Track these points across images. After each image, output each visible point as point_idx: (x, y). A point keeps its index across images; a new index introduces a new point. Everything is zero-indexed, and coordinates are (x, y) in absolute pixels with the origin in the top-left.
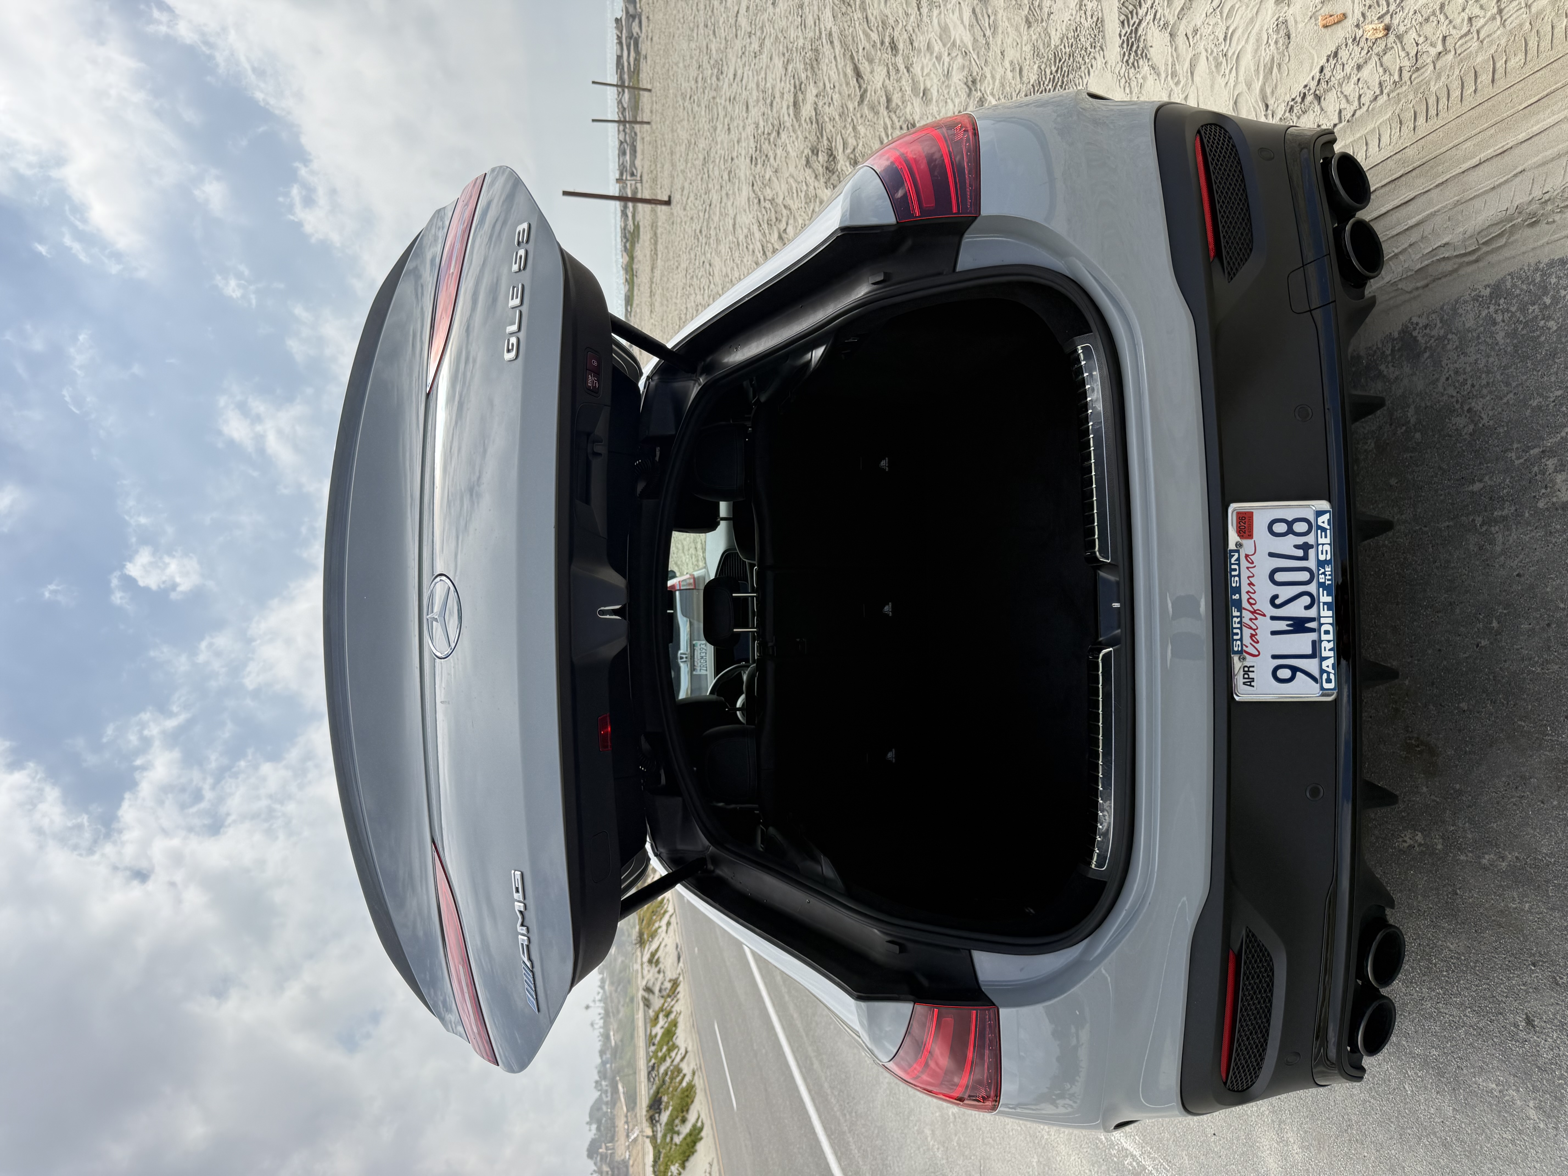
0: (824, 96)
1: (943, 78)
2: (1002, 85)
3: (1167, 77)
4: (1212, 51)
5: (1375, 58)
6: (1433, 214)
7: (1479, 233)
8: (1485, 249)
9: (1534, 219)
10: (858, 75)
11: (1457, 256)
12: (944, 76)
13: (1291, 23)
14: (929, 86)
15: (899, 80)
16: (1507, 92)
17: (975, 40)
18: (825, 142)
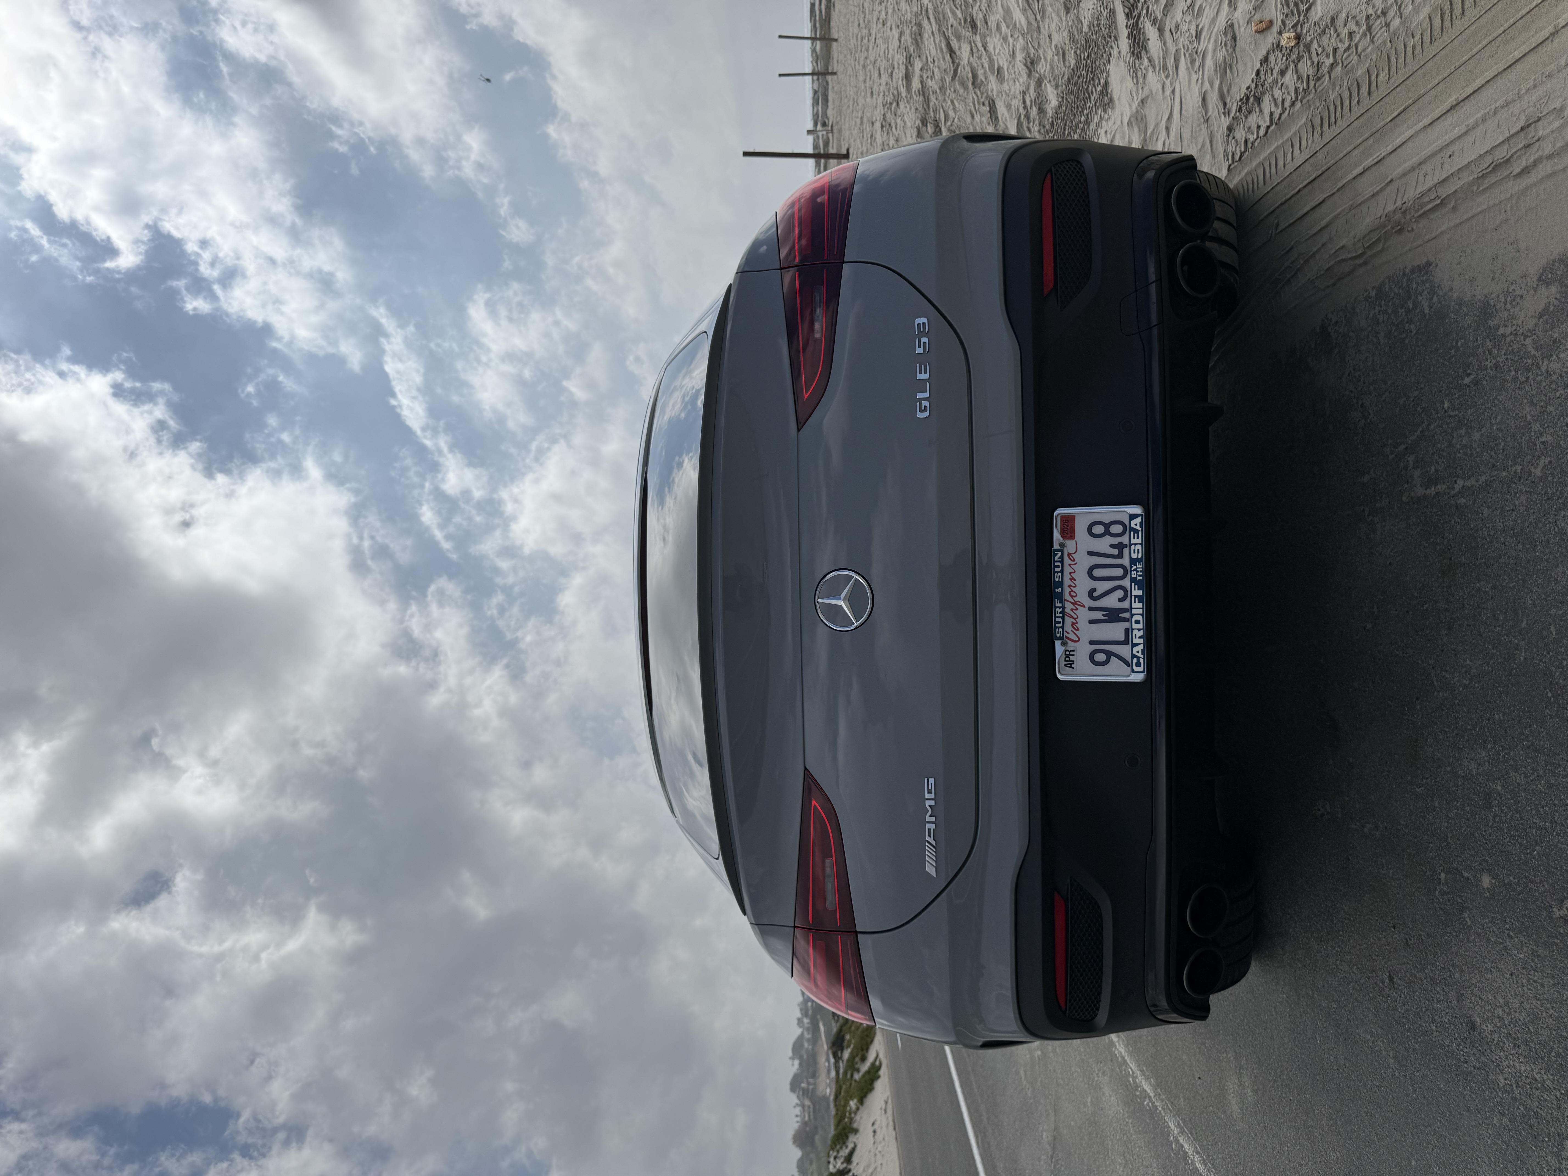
0: (927, 70)
1: (1009, 59)
2: (1052, 68)
3: (1160, 70)
4: (1188, 48)
5: (1292, 66)
6: (1336, 217)
7: (1364, 237)
8: (1370, 253)
9: (1399, 227)
10: (951, 51)
11: (1351, 258)
12: (1010, 55)
13: (1236, 26)
14: (1001, 65)
15: (980, 58)
16: (1378, 105)
17: (1029, 23)
18: (932, 114)
